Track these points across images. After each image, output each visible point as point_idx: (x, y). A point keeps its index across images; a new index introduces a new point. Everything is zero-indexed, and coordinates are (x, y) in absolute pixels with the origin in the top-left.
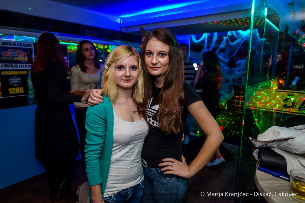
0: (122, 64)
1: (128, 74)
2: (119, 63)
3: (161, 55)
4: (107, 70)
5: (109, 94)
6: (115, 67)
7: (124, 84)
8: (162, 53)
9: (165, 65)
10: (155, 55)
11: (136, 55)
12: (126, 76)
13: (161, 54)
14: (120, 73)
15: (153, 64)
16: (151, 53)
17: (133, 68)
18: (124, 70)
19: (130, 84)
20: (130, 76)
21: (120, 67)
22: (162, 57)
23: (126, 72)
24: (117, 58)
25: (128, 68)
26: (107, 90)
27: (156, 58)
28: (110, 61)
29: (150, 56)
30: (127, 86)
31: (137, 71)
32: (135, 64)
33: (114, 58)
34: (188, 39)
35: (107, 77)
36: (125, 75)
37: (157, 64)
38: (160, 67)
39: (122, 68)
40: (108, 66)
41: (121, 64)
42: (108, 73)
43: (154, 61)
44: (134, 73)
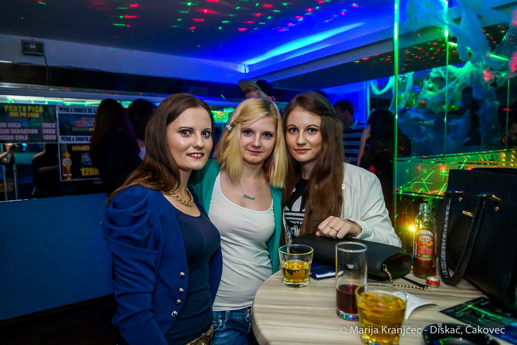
0: (252, 127)
1: (257, 144)
2: (246, 125)
3: (310, 131)
4: (230, 132)
5: (228, 165)
6: (242, 129)
7: (250, 157)
8: (312, 129)
9: (317, 145)
10: (301, 131)
11: (275, 117)
12: (253, 146)
13: (310, 129)
14: (247, 140)
15: (299, 145)
16: (295, 129)
17: (267, 134)
18: (252, 137)
19: (259, 158)
20: (259, 147)
21: (248, 132)
22: (311, 134)
23: (255, 140)
24: (245, 118)
25: (258, 135)
26: (226, 158)
27: (303, 136)
28: (235, 121)
29: (293, 134)
30: (254, 159)
31: (272, 140)
32: (271, 129)
33: (241, 117)
34: (364, 91)
35: (228, 142)
36: (252, 144)
37: (304, 144)
38: (310, 149)
39: (250, 133)
40: (231, 126)
41: (249, 127)
42: (230, 137)
43: (301, 141)
44: (267, 143)
